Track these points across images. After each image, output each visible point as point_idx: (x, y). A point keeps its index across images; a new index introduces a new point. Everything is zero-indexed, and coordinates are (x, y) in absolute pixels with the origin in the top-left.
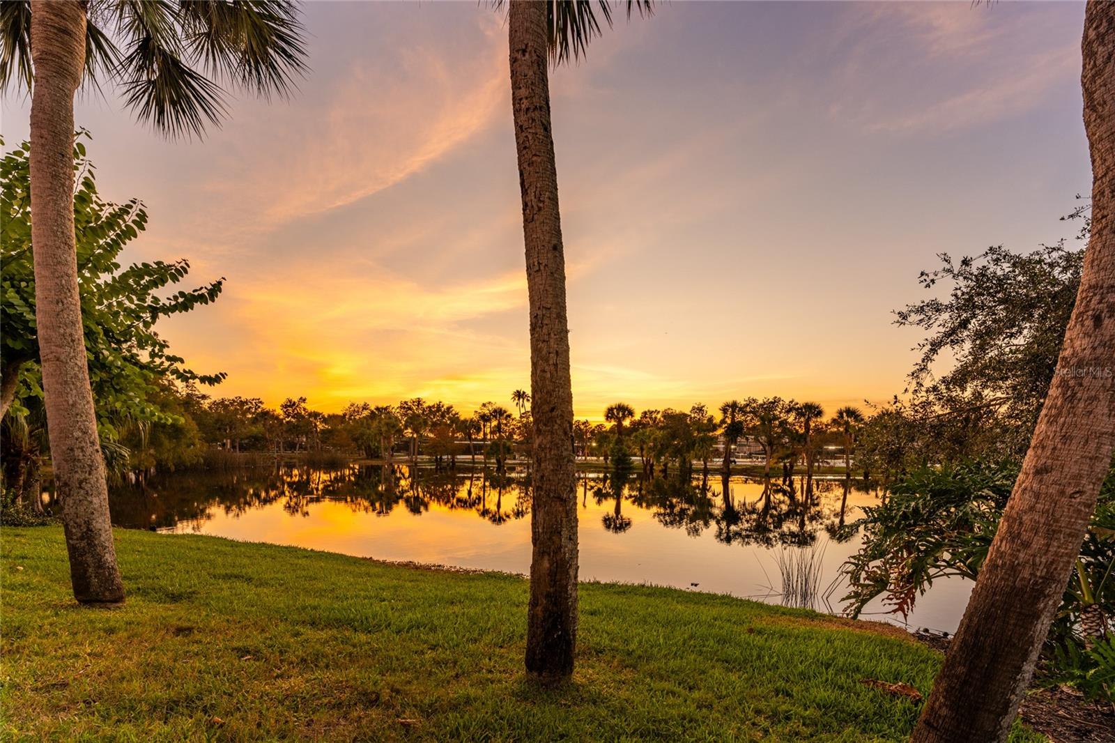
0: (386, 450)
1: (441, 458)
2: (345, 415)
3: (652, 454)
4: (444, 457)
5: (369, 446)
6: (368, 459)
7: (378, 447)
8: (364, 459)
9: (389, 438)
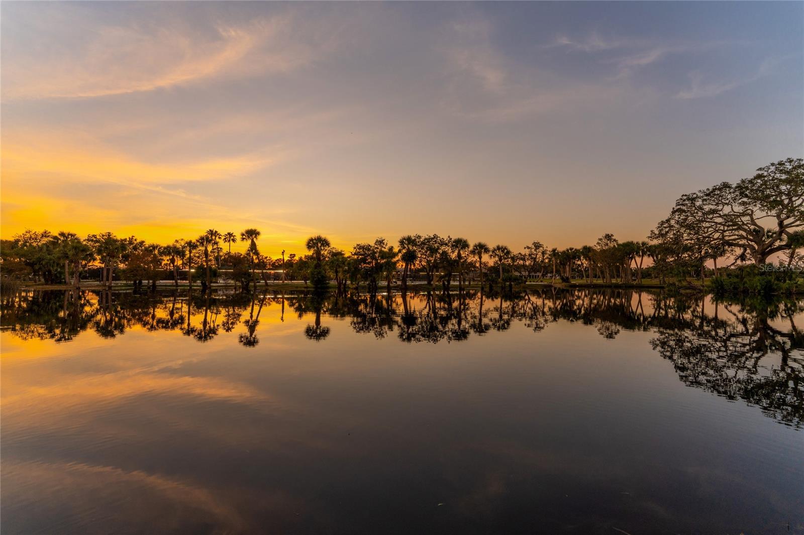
0: (72, 274)
1: (140, 283)
2: (17, 241)
3: (348, 275)
4: (143, 282)
5: (50, 271)
6: (46, 284)
7: (60, 273)
8: (43, 285)
9: (77, 262)
